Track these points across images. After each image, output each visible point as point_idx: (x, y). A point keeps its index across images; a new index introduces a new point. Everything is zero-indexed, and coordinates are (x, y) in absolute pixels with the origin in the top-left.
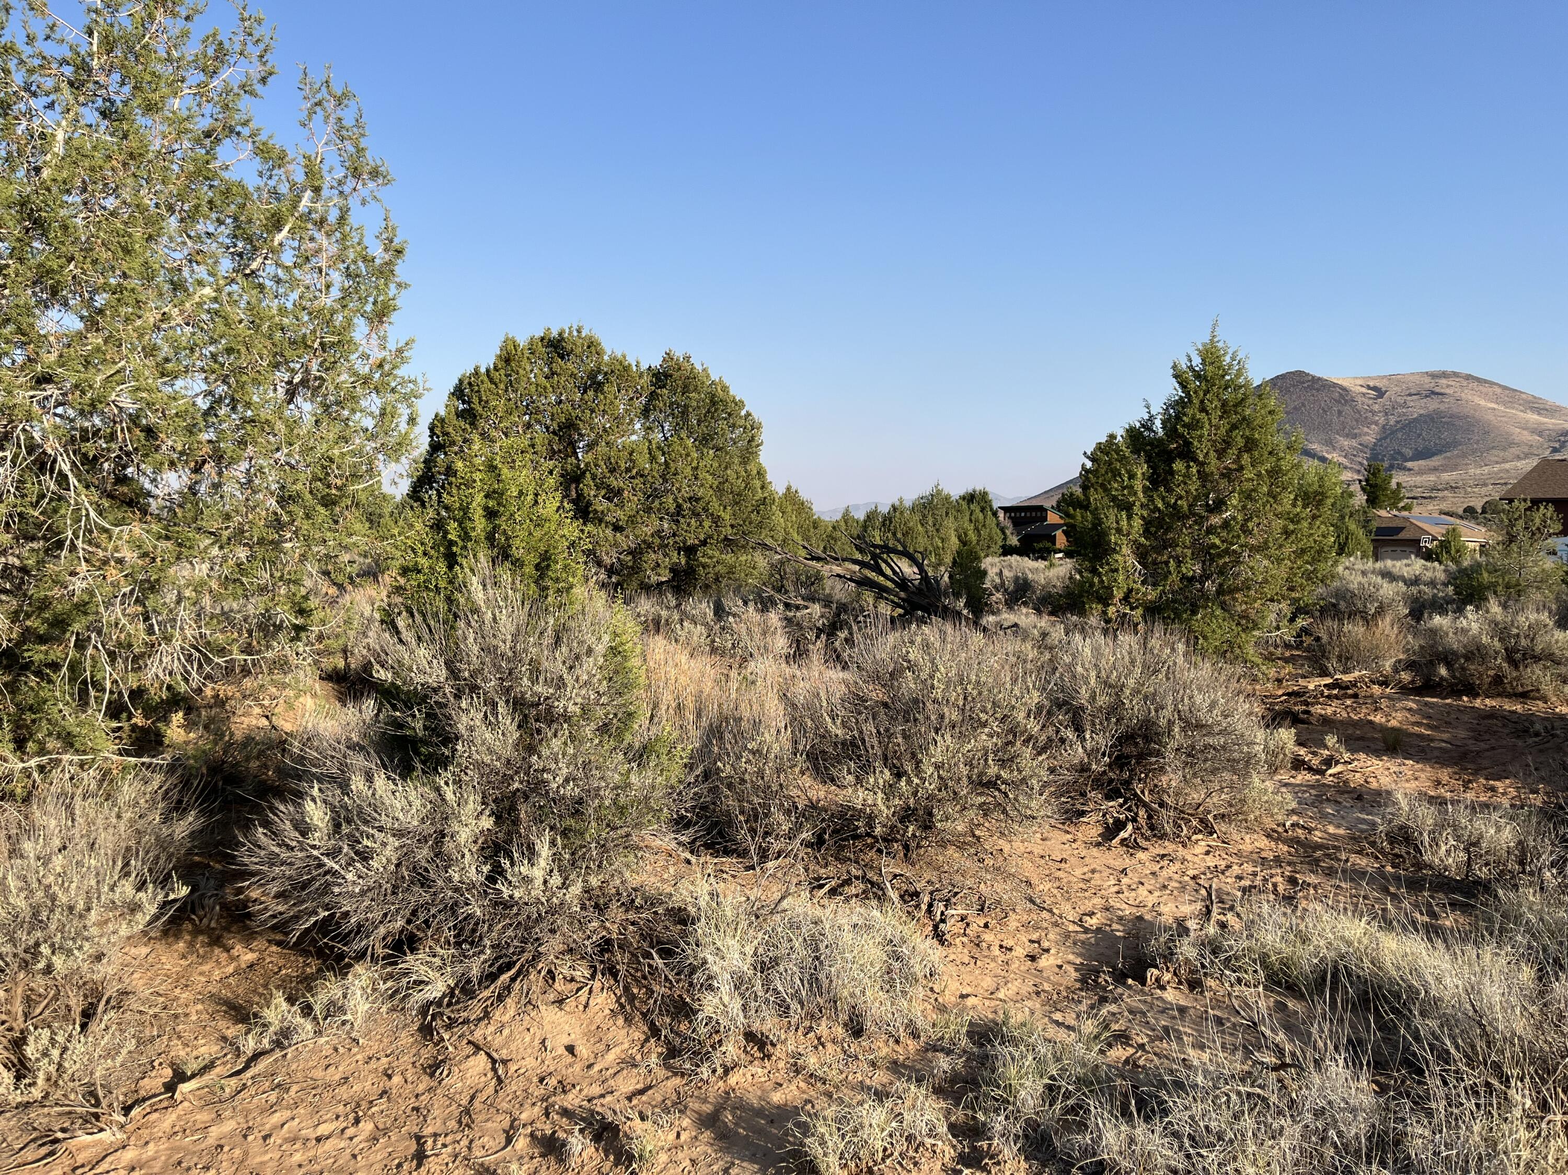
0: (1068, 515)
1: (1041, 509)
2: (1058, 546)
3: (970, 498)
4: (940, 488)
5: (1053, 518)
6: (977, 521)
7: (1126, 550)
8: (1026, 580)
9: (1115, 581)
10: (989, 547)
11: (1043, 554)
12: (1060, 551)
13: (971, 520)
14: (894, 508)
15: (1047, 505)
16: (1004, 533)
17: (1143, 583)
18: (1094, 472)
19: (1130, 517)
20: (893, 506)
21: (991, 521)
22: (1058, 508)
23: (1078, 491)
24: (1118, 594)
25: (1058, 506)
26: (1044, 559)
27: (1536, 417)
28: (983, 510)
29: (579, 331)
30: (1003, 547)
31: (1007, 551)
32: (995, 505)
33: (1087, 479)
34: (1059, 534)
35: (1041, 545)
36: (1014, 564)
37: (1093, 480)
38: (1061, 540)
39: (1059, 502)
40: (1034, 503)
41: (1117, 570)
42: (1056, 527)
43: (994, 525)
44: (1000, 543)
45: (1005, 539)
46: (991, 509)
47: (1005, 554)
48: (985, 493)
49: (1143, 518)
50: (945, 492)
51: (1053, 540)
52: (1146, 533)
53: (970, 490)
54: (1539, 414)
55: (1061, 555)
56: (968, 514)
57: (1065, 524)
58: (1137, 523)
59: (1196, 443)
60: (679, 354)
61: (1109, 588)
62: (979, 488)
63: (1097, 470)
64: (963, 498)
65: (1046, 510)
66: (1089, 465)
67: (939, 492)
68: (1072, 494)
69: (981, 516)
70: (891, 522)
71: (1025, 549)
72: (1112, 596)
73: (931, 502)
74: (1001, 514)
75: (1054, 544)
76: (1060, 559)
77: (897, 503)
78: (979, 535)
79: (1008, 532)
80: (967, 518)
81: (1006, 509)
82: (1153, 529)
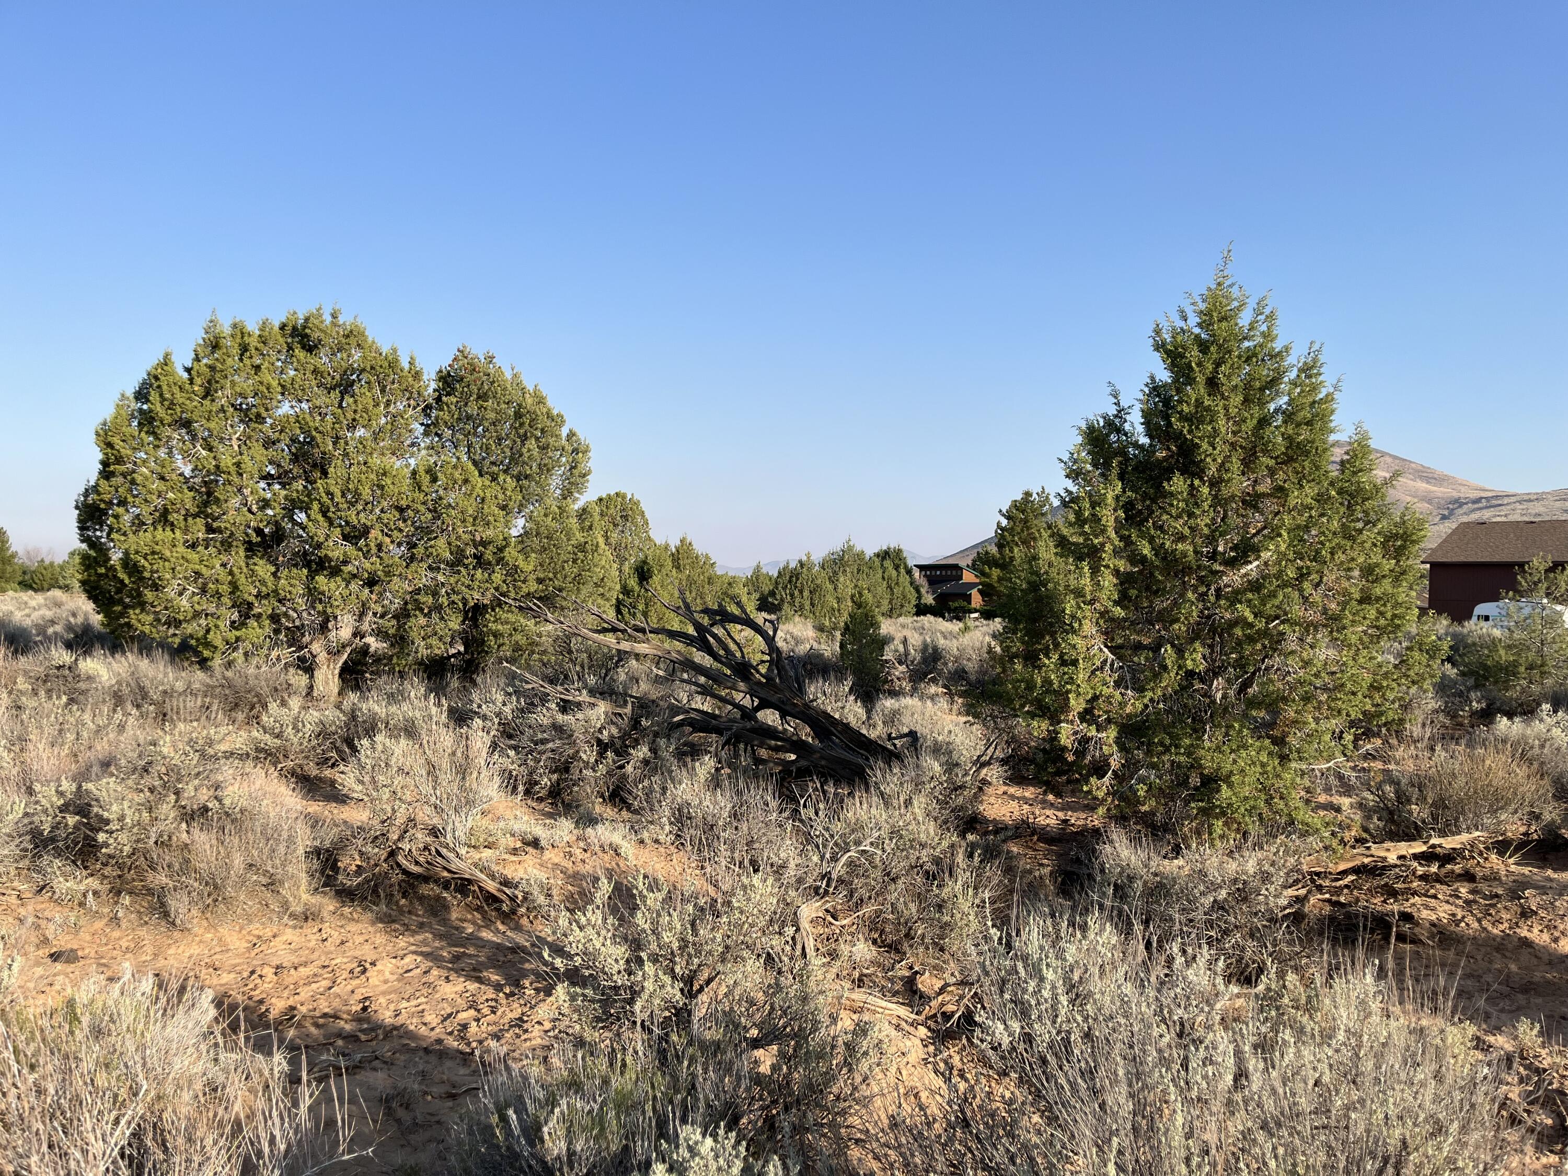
0: (983, 574)
1: (956, 567)
2: (973, 605)
3: (884, 555)
4: (851, 543)
5: (968, 577)
6: (890, 578)
7: (1089, 628)
8: (935, 648)
9: (1071, 681)
10: (902, 606)
11: (959, 614)
12: (976, 611)
13: (883, 578)
14: (802, 564)
15: (963, 564)
16: (918, 591)
17: (1117, 684)
18: (1011, 530)
19: (1095, 571)
20: (800, 562)
21: (904, 579)
22: (973, 567)
23: (994, 550)
24: (1077, 705)
25: (973, 565)
26: (959, 619)
27: (1424, 485)
28: (897, 568)
29: (334, 316)
30: (917, 606)
31: (921, 610)
32: (911, 563)
33: (1003, 539)
34: (974, 592)
35: (956, 604)
36: (927, 625)
37: (1009, 538)
38: (977, 600)
39: (974, 561)
40: (951, 562)
41: (1075, 663)
42: (972, 585)
43: (907, 584)
44: (914, 602)
45: (919, 598)
46: (906, 567)
47: (918, 614)
48: (900, 551)
49: (1116, 573)
50: (858, 548)
51: (968, 598)
52: (1123, 600)
53: (885, 548)
54: (1428, 483)
55: (976, 615)
56: (880, 571)
57: (980, 584)
58: (1108, 581)
59: (1205, 446)
60: (478, 351)
61: (1064, 696)
62: (893, 545)
63: (1012, 529)
64: (878, 555)
65: (961, 569)
66: (1004, 522)
67: (850, 548)
68: (987, 553)
69: (894, 573)
70: (797, 579)
71: (938, 611)
72: (1065, 707)
73: (842, 559)
74: (917, 574)
75: (970, 603)
76: (977, 619)
77: (804, 559)
78: (892, 594)
79: (923, 591)
80: (880, 575)
81: (921, 568)
82: (1133, 593)
